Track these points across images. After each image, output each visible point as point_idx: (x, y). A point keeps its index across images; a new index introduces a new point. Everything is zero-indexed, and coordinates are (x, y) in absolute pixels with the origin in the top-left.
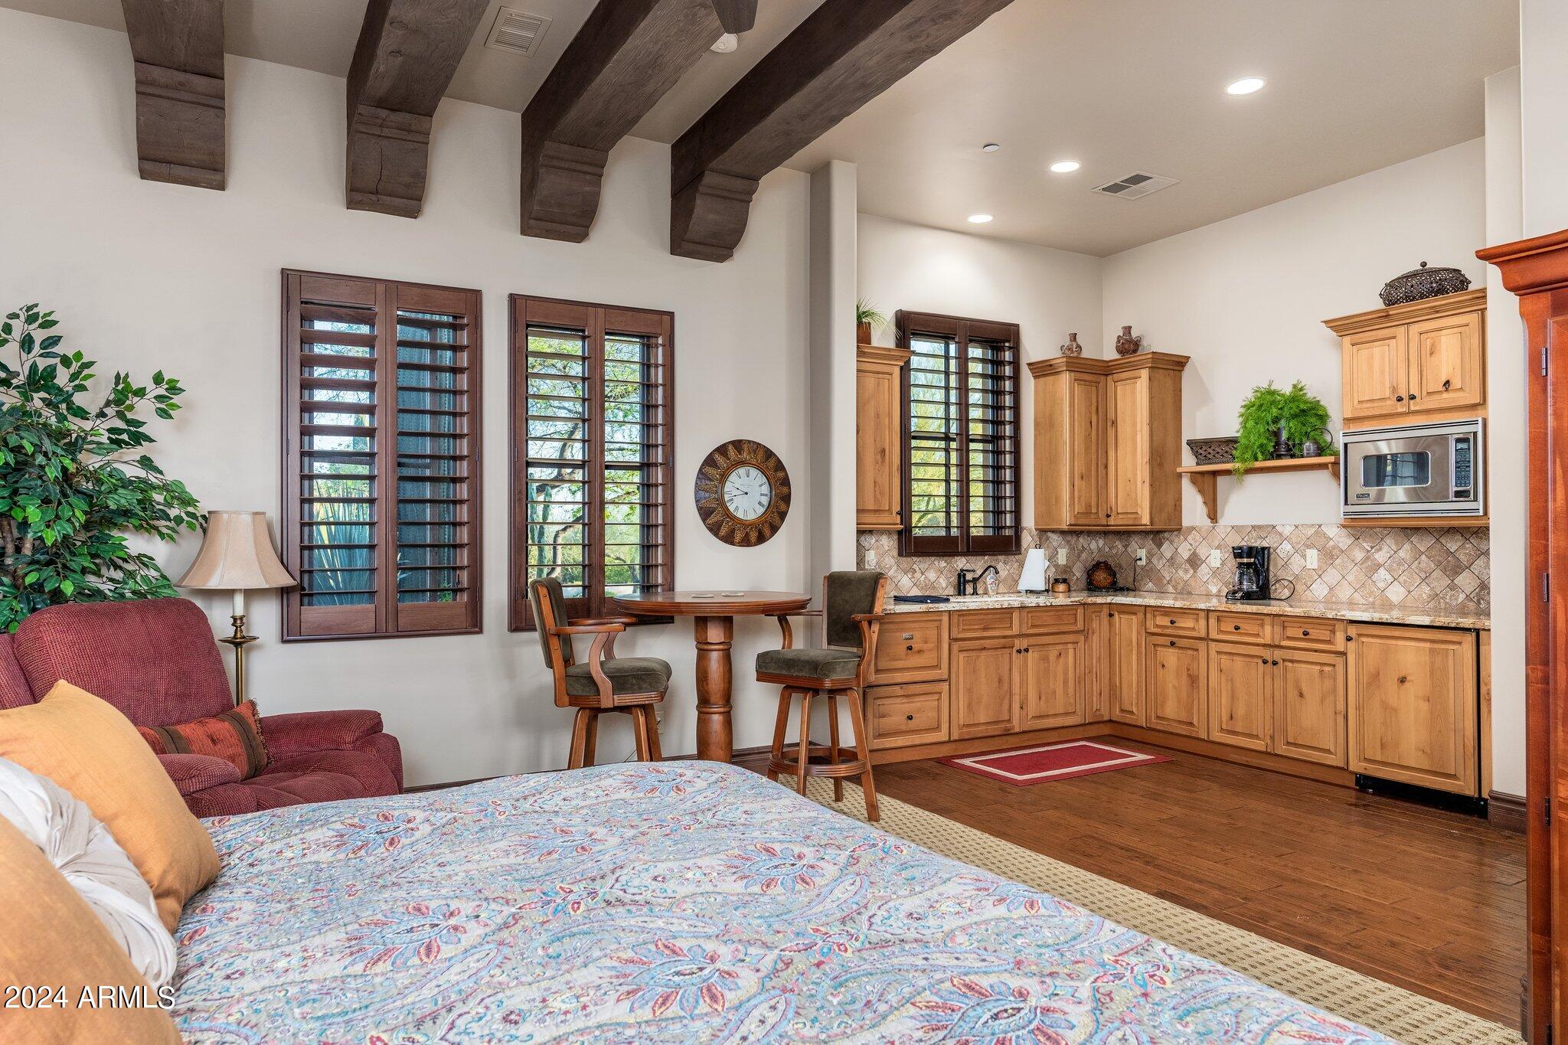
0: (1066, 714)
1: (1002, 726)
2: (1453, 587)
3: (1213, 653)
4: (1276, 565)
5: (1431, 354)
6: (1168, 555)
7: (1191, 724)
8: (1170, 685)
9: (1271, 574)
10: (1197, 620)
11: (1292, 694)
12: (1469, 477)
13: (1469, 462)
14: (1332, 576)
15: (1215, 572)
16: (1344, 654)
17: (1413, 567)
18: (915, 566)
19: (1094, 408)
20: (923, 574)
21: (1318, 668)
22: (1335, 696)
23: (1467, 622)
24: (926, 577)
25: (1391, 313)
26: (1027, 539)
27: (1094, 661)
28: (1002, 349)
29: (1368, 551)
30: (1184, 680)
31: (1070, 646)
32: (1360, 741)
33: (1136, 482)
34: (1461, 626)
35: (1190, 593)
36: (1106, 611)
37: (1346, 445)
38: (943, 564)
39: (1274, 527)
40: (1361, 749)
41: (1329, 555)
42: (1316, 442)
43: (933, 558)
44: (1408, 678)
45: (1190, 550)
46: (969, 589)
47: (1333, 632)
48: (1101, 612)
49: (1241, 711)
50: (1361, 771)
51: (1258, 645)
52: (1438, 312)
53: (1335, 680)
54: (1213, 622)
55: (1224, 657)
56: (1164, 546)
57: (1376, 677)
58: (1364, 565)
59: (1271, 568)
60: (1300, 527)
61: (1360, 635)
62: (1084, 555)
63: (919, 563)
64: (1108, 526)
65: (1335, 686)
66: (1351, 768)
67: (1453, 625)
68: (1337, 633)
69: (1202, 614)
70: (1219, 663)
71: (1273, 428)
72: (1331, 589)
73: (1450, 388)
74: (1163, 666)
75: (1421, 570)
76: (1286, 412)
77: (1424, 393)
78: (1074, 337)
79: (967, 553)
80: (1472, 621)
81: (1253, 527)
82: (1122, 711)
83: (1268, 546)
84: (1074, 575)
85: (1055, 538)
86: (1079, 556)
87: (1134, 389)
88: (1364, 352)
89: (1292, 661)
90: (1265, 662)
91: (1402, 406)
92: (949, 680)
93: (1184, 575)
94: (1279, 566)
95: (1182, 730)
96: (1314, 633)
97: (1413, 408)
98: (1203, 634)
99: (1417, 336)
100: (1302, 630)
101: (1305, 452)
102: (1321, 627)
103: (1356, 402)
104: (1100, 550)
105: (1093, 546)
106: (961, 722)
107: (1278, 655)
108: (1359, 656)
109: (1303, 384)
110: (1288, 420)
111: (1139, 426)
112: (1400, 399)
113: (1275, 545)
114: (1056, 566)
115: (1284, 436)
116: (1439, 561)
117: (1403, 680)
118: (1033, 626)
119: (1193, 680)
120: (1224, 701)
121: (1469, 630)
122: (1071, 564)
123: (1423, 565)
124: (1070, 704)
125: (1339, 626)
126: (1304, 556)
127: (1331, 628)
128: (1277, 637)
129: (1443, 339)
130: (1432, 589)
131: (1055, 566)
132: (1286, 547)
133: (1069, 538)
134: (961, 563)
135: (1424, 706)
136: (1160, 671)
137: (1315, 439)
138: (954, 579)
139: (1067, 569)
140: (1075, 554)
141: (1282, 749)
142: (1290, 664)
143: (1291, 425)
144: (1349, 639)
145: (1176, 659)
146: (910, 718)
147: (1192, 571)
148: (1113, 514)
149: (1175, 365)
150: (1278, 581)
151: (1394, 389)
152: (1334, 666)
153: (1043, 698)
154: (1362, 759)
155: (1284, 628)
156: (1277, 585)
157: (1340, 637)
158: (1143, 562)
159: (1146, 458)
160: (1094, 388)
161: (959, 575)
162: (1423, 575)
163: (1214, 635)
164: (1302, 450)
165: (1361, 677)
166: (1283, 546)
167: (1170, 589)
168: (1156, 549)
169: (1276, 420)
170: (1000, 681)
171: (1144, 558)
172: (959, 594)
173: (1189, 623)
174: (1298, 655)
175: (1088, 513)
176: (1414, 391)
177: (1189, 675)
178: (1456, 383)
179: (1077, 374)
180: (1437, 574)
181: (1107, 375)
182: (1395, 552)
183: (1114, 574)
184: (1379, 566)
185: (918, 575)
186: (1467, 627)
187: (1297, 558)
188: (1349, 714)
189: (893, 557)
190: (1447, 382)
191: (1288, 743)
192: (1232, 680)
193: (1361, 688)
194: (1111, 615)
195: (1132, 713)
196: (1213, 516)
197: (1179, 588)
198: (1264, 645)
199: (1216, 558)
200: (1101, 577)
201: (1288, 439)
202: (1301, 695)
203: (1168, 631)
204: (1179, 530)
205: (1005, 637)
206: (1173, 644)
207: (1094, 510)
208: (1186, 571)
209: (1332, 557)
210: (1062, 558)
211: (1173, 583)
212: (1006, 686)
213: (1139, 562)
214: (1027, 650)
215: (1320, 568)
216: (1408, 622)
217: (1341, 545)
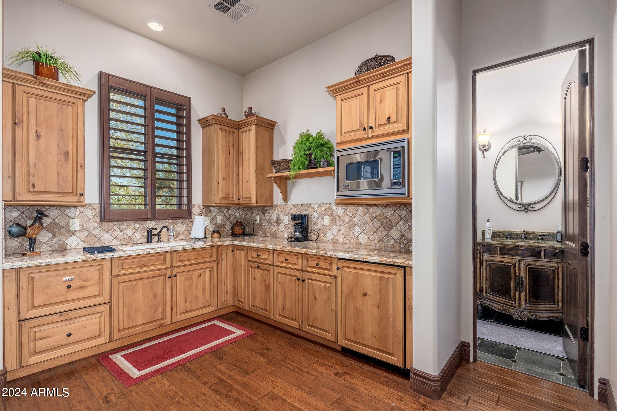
0: (205, 307)
1: (157, 323)
2: (388, 236)
3: (276, 273)
4: (311, 224)
5: (381, 102)
6: (268, 218)
7: (266, 310)
8: (258, 288)
9: (309, 228)
10: (269, 254)
11: (311, 298)
12: (400, 174)
13: (400, 164)
14: (335, 229)
15: (287, 226)
16: (336, 277)
17: (370, 225)
18: (115, 227)
19: (231, 144)
20: (121, 231)
21: (323, 284)
22: (331, 301)
23: (399, 261)
24: (124, 233)
25: (360, 79)
26: (195, 211)
27: (223, 276)
28: (183, 110)
29: (351, 217)
30: (264, 287)
31: (208, 270)
32: (344, 327)
33: (250, 181)
34: (396, 264)
35: (276, 237)
36: (230, 249)
37: (338, 157)
38: (137, 225)
39: (311, 205)
40: (344, 333)
41: (334, 219)
42: (327, 160)
43: (130, 222)
44: (368, 293)
45: (276, 216)
46: (155, 239)
47: (331, 264)
48: (228, 249)
49: (288, 305)
50: (344, 345)
51: (296, 269)
52: (384, 77)
53: (331, 291)
54: (276, 256)
55: (280, 275)
56: (266, 214)
57: (351, 291)
58: (349, 224)
59: (309, 225)
60: (321, 205)
61: (344, 267)
62: (232, 219)
63: (117, 226)
64: (239, 204)
65: (331, 295)
66: (339, 343)
67: (392, 263)
68: (333, 265)
69: (271, 252)
70: (278, 279)
71: (307, 152)
72: (335, 236)
73: (390, 122)
74: (255, 278)
75: (374, 227)
76: (313, 145)
77: (377, 125)
78: (224, 109)
79: (154, 218)
80: (402, 261)
81: (302, 205)
82: (238, 301)
83: (308, 214)
84: (226, 228)
85: (215, 210)
86: (229, 219)
87: (249, 135)
88: (347, 104)
89: (311, 280)
90: (298, 280)
91: (365, 134)
92: (110, 302)
93: (274, 228)
94: (313, 224)
95: (262, 313)
96: (322, 265)
97: (371, 135)
98: (271, 263)
99: (373, 92)
100: (316, 262)
101: (322, 165)
102: (325, 261)
103: (343, 133)
104: (240, 216)
105: (237, 214)
106: (121, 327)
107: (305, 275)
108: (343, 278)
109: (322, 132)
110: (314, 149)
111: (251, 153)
112: (365, 129)
113: (311, 214)
114: (216, 224)
115: (313, 156)
116: (382, 222)
117: (365, 294)
118: (181, 261)
119: (267, 287)
120: (280, 300)
121: (400, 266)
122: (224, 223)
123: (375, 224)
124: (207, 301)
125: (334, 261)
126: (323, 219)
127: (329, 262)
128: (304, 266)
129: (387, 93)
130: (379, 236)
131: (214, 224)
132: (316, 214)
133: (223, 210)
134: (151, 224)
135: (376, 311)
136: (253, 281)
137: (327, 159)
138: (145, 234)
139: (222, 226)
140: (226, 218)
141: (307, 328)
142: (310, 281)
143: (316, 151)
144: (338, 269)
145: (260, 275)
146: (69, 335)
147: (277, 226)
148: (241, 198)
149: (271, 125)
150: (312, 232)
151: (361, 124)
152: (331, 283)
153: (188, 301)
154: (344, 338)
155: (308, 261)
156: (312, 233)
157: (334, 267)
158: (258, 222)
159: (254, 170)
160: (231, 135)
161: (148, 232)
162: (375, 230)
163: (276, 263)
164: (320, 164)
165: (344, 292)
166: (314, 214)
167: (269, 235)
168: (263, 216)
169: (309, 148)
170: (155, 296)
171: (258, 220)
172: (148, 242)
173: (266, 257)
174: (314, 276)
175: (227, 198)
176: (372, 124)
177: (266, 284)
178: (393, 119)
179: (221, 126)
180: (381, 229)
181: (239, 129)
182: (362, 217)
183: (244, 228)
184: (356, 224)
185: (117, 232)
186: (399, 264)
187: (320, 220)
188: (338, 312)
189: (96, 222)
190: (389, 118)
191: (309, 325)
192: (284, 288)
193: (344, 297)
194: (233, 251)
195: (242, 302)
196: (286, 199)
197: (272, 234)
198: (299, 270)
199: (287, 220)
200: (238, 229)
201: (315, 159)
202: (315, 299)
203: (257, 260)
204: (272, 206)
205: (159, 270)
206: (258, 267)
207: (231, 196)
208: (275, 226)
209: (335, 219)
210: (219, 220)
211: (270, 232)
212: (160, 298)
213: (256, 222)
214: (175, 276)
215: (329, 225)
216: (368, 261)
217: (339, 214)
